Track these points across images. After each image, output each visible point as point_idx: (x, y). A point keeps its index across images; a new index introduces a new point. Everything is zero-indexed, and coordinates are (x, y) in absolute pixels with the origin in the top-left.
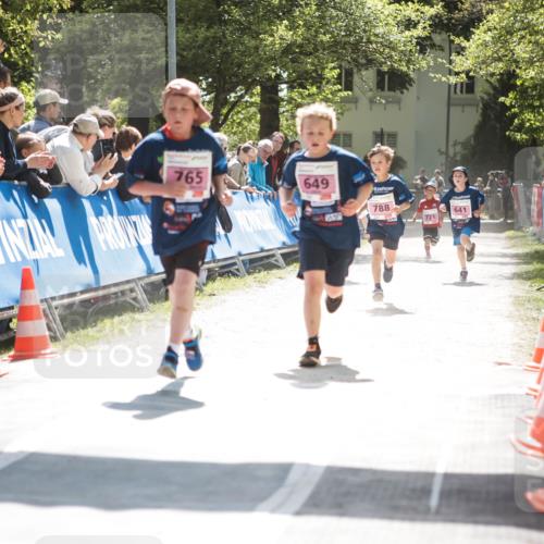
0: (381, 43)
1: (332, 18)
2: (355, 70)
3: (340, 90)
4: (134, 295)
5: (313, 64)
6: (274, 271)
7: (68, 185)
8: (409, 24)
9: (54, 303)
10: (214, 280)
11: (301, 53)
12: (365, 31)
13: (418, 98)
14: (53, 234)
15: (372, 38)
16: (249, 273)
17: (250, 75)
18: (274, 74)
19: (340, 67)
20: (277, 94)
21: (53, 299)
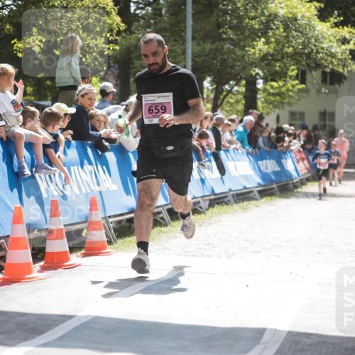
0: (326, 54)
1: (293, 37)
2: (308, 71)
3: (297, 84)
4: (161, 215)
5: (280, 67)
6: (252, 202)
7: (120, 144)
8: (344, 41)
9: (110, 220)
10: (213, 207)
11: (272, 59)
12: (315, 46)
13: (349, 90)
14: (110, 175)
15: (320, 50)
16: (236, 203)
17: (238, 74)
18: (254, 74)
19: (298, 69)
20: (256, 86)
21: (110, 217)
